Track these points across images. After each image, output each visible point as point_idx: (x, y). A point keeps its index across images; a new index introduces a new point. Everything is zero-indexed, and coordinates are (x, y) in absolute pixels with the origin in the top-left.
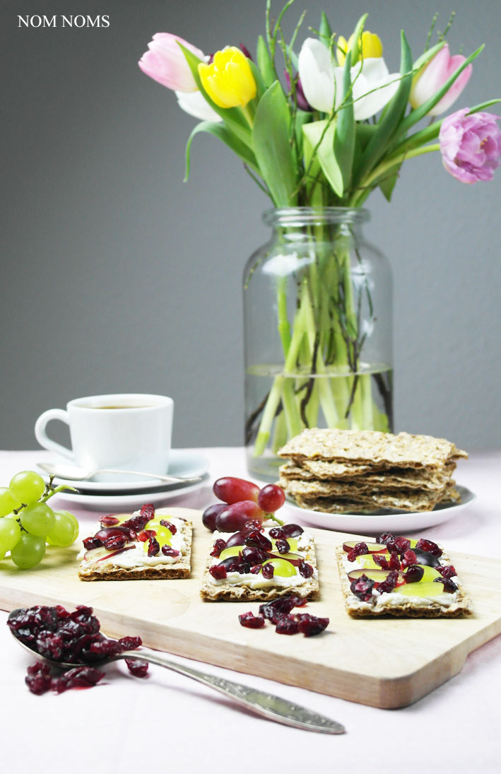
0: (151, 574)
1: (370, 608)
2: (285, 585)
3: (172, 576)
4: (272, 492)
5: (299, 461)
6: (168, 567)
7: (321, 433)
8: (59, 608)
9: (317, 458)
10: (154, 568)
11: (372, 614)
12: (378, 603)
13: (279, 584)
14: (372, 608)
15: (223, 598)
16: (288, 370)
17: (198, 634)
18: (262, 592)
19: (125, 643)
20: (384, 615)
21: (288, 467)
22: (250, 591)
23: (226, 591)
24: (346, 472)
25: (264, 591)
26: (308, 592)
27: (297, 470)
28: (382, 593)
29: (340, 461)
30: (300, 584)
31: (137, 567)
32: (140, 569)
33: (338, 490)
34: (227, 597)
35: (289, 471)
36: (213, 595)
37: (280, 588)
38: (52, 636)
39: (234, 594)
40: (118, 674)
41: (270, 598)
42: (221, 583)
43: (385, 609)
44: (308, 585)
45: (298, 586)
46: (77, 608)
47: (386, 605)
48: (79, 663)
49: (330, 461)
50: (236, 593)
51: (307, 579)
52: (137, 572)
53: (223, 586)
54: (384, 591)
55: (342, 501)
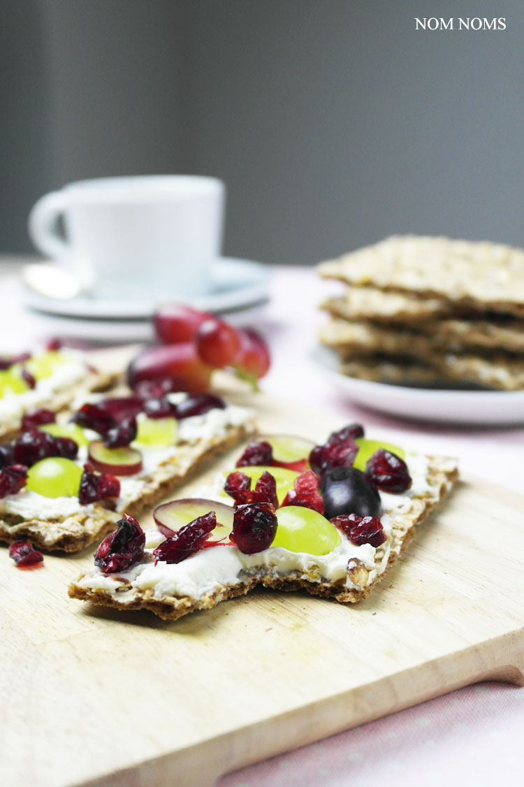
1: (111, 592)
2: (26, 514)
9: (367, 284)
11: (113, 605)
14: (118, 590)
24: (404, 312)
26: (58, 536)
30: (55, 517)
45: (50, 520)
47: (144, 590)
54: (163, 559)
55: (402, 360)
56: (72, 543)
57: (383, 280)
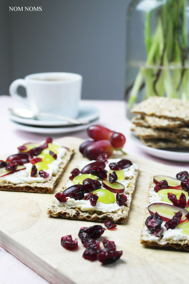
0: (28, 189)
1: (157, 241)
2: (104, 211)
3: (41, 191)
4: (117, 137)
5: (143, 116)
6: (39, 185)
7: (158, 100)
9: (153, 115)
10: (30, 185)
11: (158, 246)
12: (164, 237)
13: (100, 210)
14: (159, 240)
15: (61, 216)
16: (148, 64)
17: (29, 250)
18: (87, 214)
20: (166, 247)
21: (137, 119)
22: (80, 212)
23: (64, 211)
24: (169, 125)
25: (89, 213)
26: (118, 218)
27: (141, 121)
28: (168, 229)
29: (166, 118)
30: (114, 211)
31: (21, 183)
32: (22, 185)
33: (163, 135)
34: (64, 216)
35: (137, 121)
36: (55, 214)
37: (100, 213)
39: (68, 214)
41: (93, 219)
42: (62, 205)
43: (168, 244)
44: (120, 213)
45: (113, 212)
47: (169, 240)
49: (160, 117)
50: (70, 214)
51: (121, 207)
52: (20, 187)
53: (63, 208)
54: (169, 228)
55: (165, 140)
56: (123, 220)
57: (158, 114)
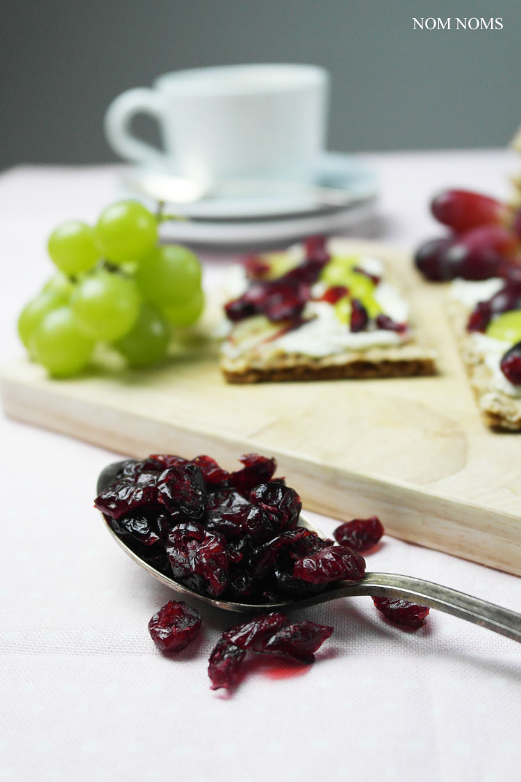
8: (205, 462)
19: (349, 534)
38: (200, 538)
40: (362, 625)
46: (243, 462)
48: (267, 601)
